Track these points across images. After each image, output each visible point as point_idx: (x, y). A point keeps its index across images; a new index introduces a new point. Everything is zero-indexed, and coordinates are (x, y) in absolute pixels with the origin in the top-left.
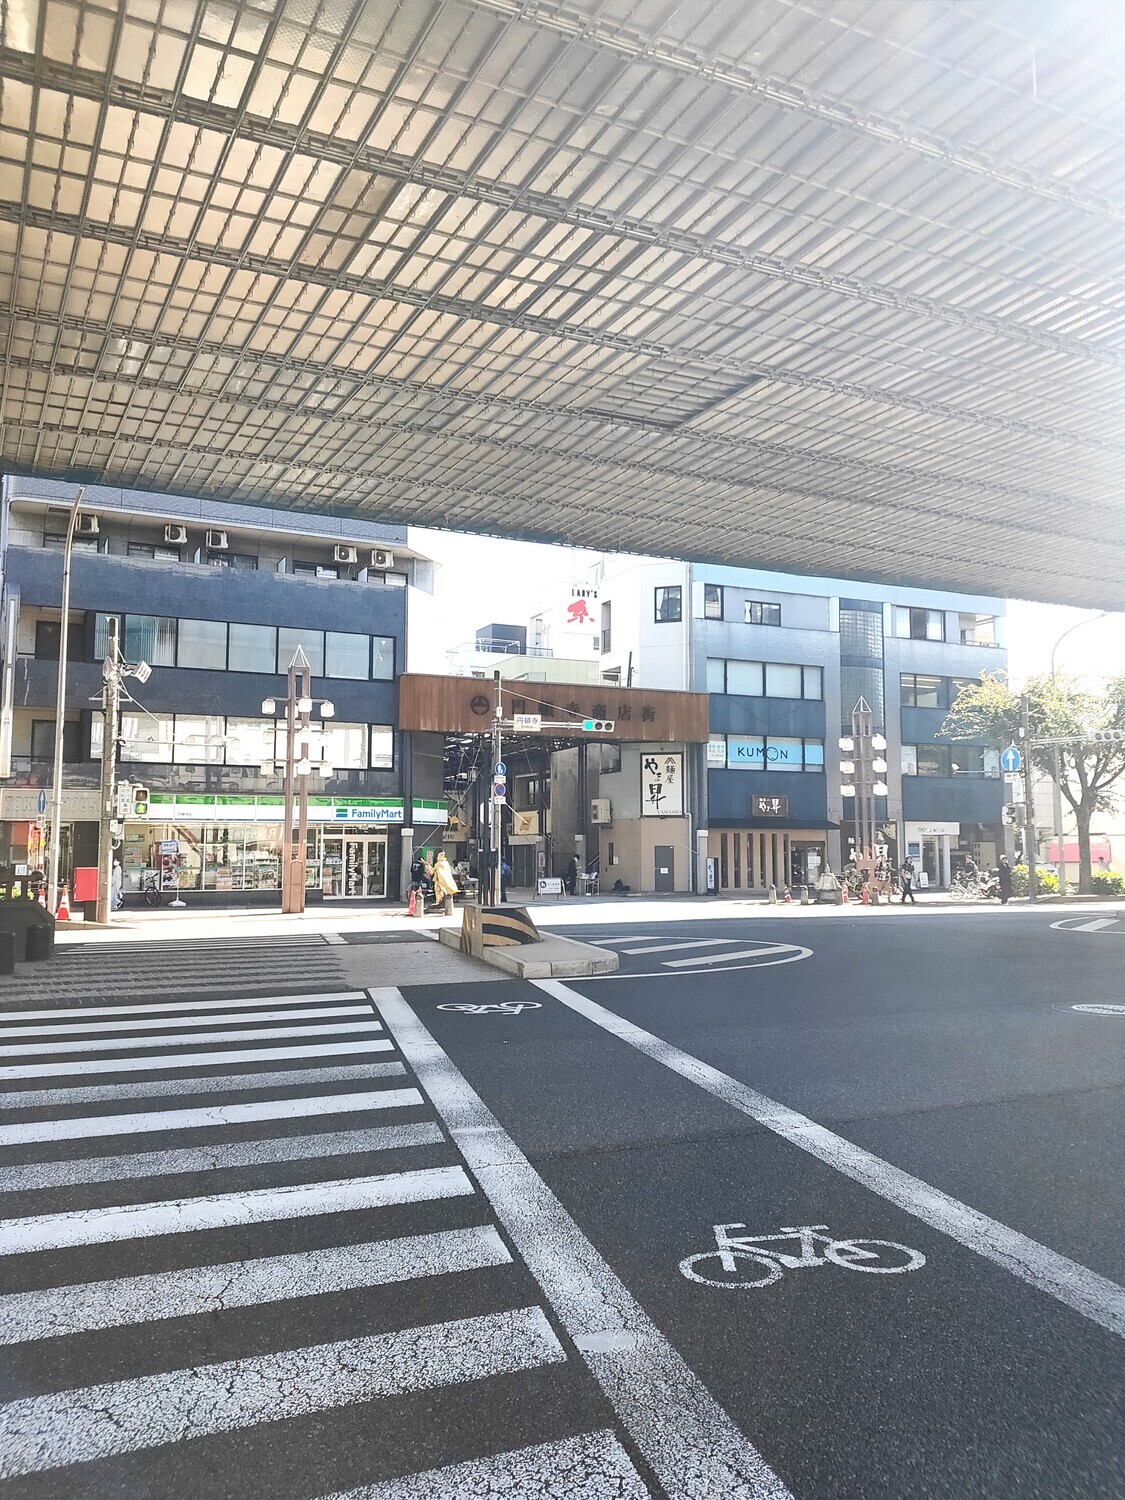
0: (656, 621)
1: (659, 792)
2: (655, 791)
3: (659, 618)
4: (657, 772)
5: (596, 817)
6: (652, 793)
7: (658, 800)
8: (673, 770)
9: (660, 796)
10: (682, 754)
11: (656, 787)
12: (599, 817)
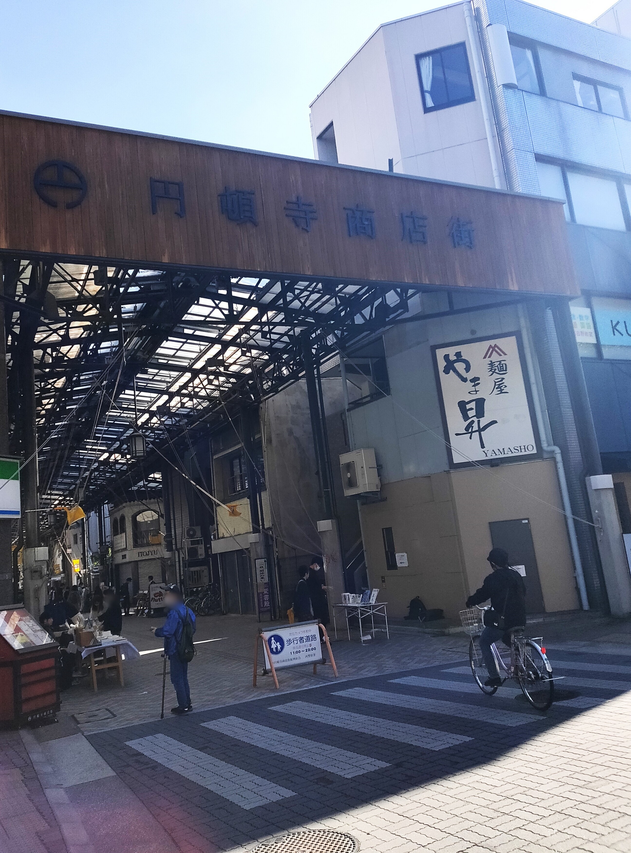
0: (427, 110)
1: (480, 413)
2: (471, 413)
3: (430, 103)
4: (469, 376)
5: (352, 483)
6: (466, 417)
7: (480, 430)
8: (503, 369)
9: (484, 421)
10: (518, 335)
11: (473, 405)
12: (360, 481)
